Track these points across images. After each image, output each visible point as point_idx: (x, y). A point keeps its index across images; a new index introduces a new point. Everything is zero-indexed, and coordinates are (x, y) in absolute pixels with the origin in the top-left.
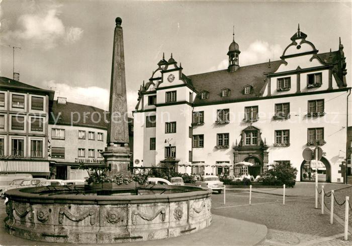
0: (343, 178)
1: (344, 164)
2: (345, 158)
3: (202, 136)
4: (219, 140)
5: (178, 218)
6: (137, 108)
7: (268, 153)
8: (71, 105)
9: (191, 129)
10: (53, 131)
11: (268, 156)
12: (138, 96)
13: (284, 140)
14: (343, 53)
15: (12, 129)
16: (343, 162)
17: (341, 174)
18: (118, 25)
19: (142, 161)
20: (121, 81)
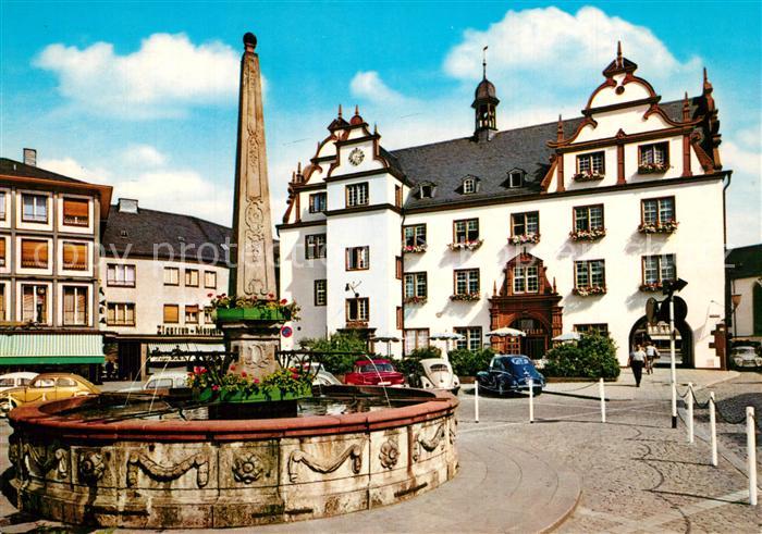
0: (719, 358)
1: (722, 329)
2: (723, 316)
3: (423, 276)
4: (459, 283)
5: (388, 463)
6: (286, 219)
7: (561, 308)
8: (147, 213)
9: (400, 260)
10: (111, 271)
11: (561, 315)
12: (288, 195)
13: (594, 281)
14: (713, 102)
15: (23, 266)
16: (718, 326)
17: (714, 350)
18: (249, 50)
19: (299, 329)
20: (256, 170)
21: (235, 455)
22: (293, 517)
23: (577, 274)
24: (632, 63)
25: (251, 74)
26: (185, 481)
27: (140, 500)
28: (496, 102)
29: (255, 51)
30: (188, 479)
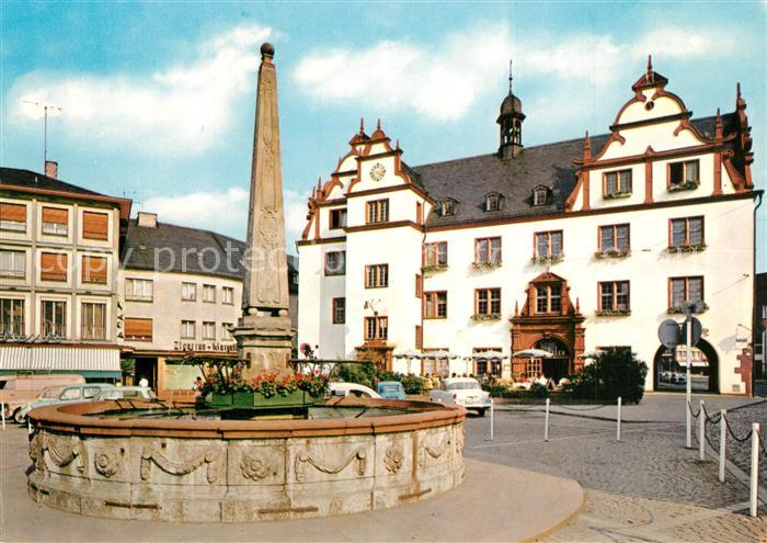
0: (744, 383)
1: (748, 354)
2: (750, 340)
3: (443, 295)
4: (480, 303)
5: (393, 467)
6: (305, 235)
7: (584, 330)
9: (420, 278)
10: (129, 284)
11: (583, 336)
12: (308, 210)
13: (619, 302)
14: (746, 119)
15: (43, 279)
16: (744, 350)
17: (739, 375)
18: (267, 60)
20: (272, 179)
21: (243, 453)
22: (298, 515)
23: (601, 295)
24: (664, 78)
25: (267, 84)
26: (195, 477)
27: (152, 494)
28: (522, 117)
29: (273, 62)
30: (198, 475)
